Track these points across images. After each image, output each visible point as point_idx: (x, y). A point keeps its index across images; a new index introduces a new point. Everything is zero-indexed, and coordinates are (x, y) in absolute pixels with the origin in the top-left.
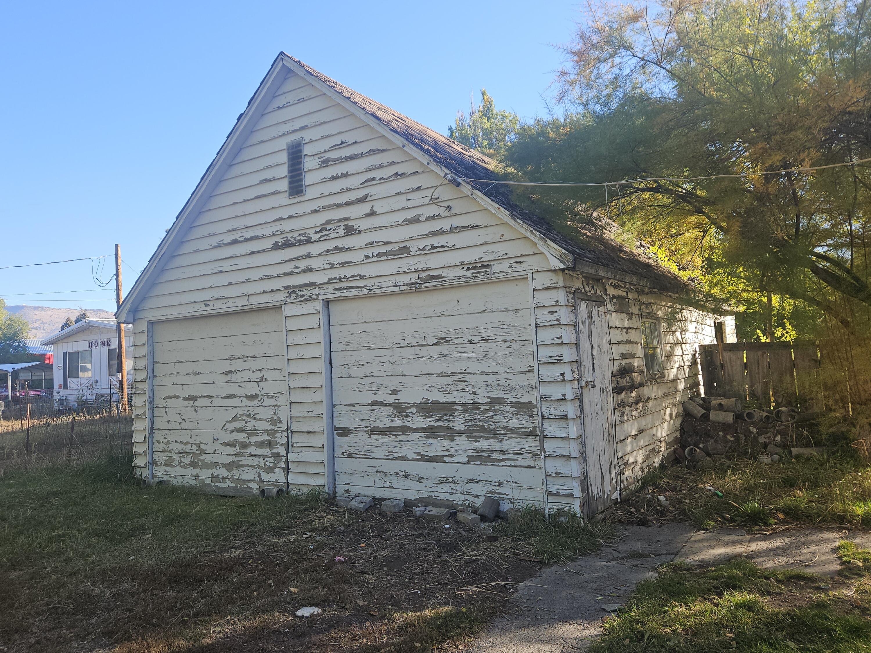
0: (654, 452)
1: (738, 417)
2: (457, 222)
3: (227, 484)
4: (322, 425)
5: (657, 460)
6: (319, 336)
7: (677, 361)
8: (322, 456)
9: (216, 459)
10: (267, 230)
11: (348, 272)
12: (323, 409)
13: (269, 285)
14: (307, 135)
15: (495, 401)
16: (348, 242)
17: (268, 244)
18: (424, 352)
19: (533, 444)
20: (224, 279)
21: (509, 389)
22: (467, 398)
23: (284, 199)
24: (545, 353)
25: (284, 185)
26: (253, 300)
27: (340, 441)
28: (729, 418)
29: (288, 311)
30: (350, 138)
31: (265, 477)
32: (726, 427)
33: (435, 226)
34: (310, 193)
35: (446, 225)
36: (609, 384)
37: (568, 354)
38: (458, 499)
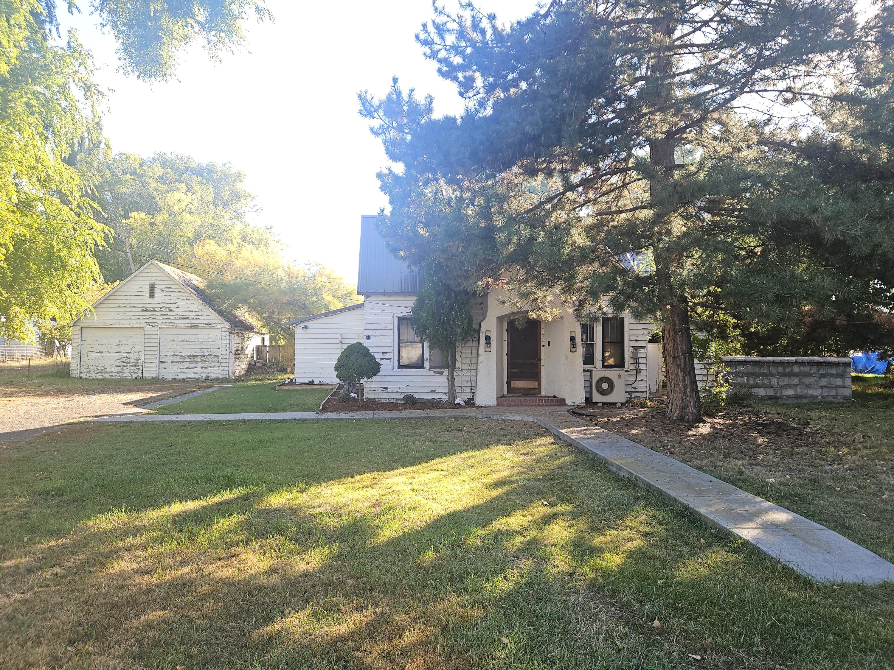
0: (241, 371)
1: (263, 365)
2: (203, 313)
3: (117, 378)
4: (157, 360)
5: (242, 374)
6: (158, 337)
7: (248, 349)
8: (157, 368)
9: (111, 370)
10: (140, 306)
11: (169, 321)
12: (158, 356)
13: (139, 321)
14: (157, 282)
15: (209, 355)
16: (169, 313)
17: (140, 309)
18: (191, 343)
19: (219, 364)
20: (121, 317)
21: (213, 352)
22: (202, 354)
23: (147, 298)
24: (223, 345)
25: (148, 294)
26: (131, 325)
27: (161, 365)
28: (261, 365)
29: (146, 329)
30: (172, 286)
31: (133, 375)
32: (260, 367)
33: (197, 313)
34: (156, 298)
35: (200, 314)
36: (234, 353)
37: (228, 345)
38: (197, 377)
